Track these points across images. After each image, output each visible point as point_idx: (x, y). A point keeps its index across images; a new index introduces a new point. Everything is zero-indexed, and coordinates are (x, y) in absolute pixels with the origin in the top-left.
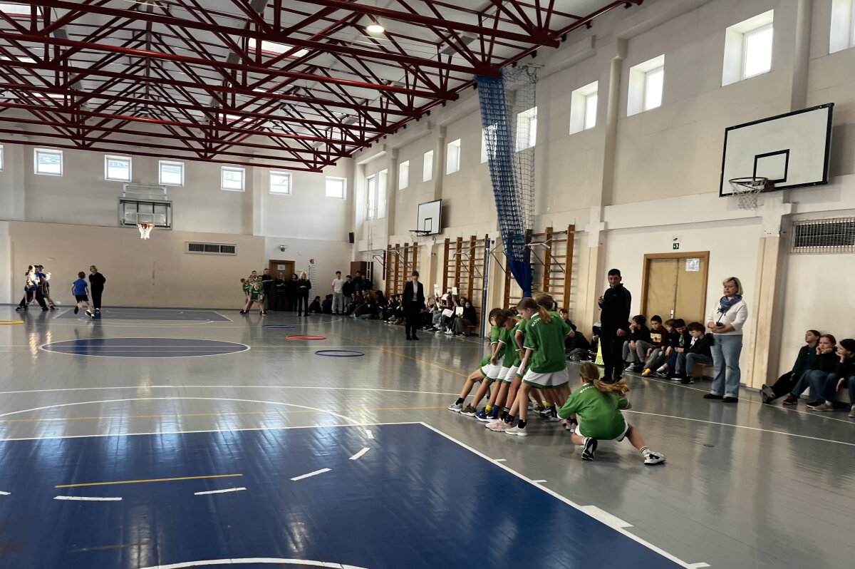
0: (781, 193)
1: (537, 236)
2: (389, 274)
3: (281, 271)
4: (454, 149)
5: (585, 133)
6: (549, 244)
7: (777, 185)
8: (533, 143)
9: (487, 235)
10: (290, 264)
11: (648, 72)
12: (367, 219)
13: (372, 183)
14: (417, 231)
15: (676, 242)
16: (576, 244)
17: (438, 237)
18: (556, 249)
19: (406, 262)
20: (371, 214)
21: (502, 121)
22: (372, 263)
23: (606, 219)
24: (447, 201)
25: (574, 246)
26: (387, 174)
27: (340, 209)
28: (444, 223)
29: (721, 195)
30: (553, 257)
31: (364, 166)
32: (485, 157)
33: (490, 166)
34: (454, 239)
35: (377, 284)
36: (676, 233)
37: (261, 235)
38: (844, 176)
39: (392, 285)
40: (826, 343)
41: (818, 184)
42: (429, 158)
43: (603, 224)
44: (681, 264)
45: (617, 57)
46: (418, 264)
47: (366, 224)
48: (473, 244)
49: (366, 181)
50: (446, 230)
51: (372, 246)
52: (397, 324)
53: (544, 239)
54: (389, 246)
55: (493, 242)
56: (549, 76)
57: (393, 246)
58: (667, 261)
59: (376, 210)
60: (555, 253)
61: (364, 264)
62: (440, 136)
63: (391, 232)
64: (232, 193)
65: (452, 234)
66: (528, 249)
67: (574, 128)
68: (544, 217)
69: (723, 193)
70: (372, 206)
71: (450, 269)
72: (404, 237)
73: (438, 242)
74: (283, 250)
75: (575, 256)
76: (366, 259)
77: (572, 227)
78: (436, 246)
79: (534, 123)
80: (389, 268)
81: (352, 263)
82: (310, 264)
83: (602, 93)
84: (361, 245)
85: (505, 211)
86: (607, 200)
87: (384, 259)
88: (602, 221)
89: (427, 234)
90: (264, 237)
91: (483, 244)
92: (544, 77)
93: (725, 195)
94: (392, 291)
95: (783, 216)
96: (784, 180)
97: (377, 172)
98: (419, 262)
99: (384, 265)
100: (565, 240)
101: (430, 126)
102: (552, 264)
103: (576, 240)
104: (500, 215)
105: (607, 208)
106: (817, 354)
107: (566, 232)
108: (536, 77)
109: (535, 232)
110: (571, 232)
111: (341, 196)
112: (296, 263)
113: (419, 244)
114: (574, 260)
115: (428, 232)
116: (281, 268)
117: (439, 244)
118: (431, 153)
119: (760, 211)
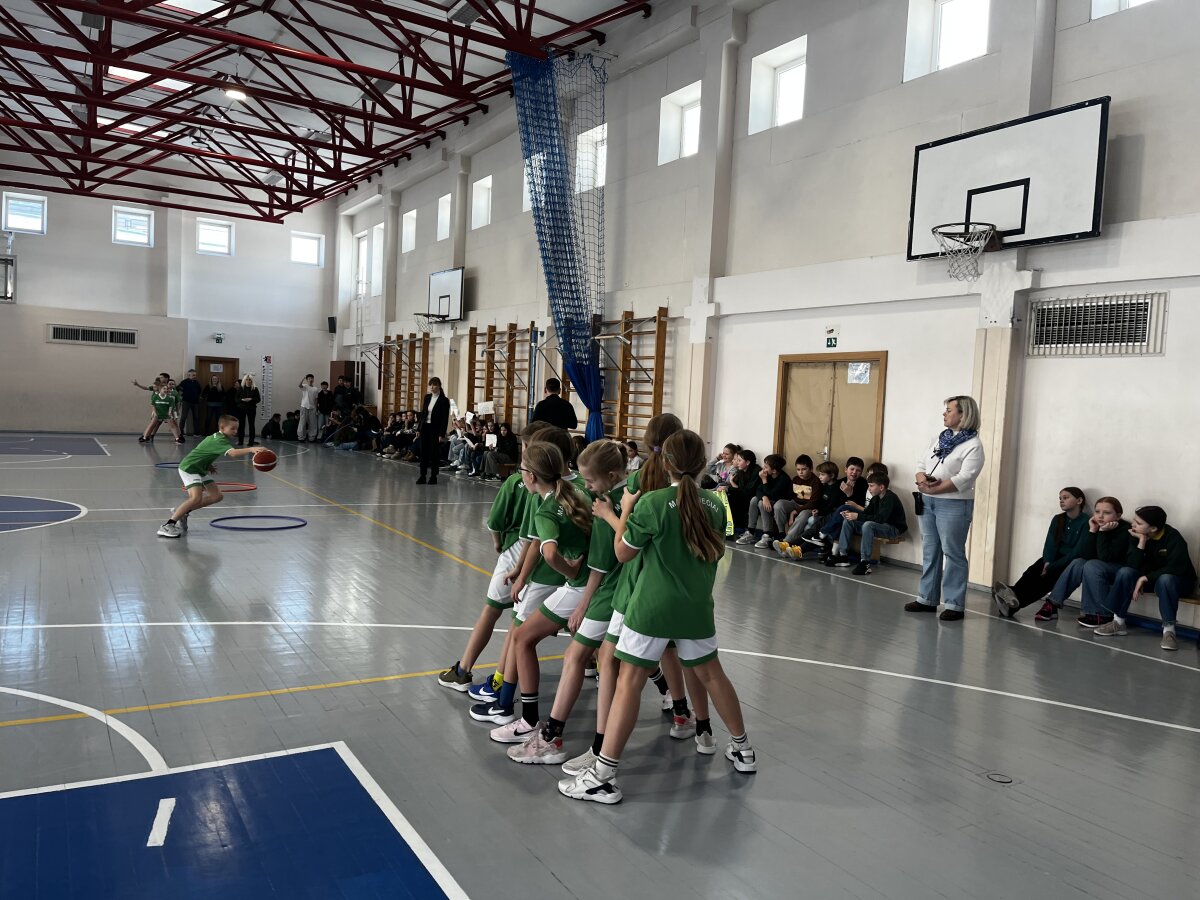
0: (1013, 254)
1: (609, 324)
2: (387, 380)
3: (215, 374)
4: (482, 190)
5: (681, 163)
6: (629, 336)
7: (1008, 239)
8: (601, 182)
9: (533, 323)
10: (232, 364)
11: (780, 66)
12: (357, 297)
13: (364, 244)
14: (428, 316)
15: (831, 336)
16: (671, 339)
17: (459, 325)
18: (638, 346)
19: (412, 363)
20: (362, 290)
21: (553, 146)
22: (363, 364)
23: (718, 298)
24: (474, 271)
25: (667, 341)
26: (385, 230)
27: (314, 281)
28: (468, 302)
29: (910, 257)
30: (634, 358)
31: (351, 218)
32: (528, 205)
33: (535, 216)
34: (483, 329)
35: (371, 395)
36: (830, 321)
37: (182, 316)
38: (1126, 224)
39: (392, 396)
40: (1108, 513)
41: (1084, 236)
42: (445, 205)
43: (713, 306)
44: (839, 371)
45: (732, 39)
46: (430, 367)
47: (354, 304)
48: (512, 336)
49: (355, 241)
50: (472, 314)
51: (363, 337)
52: (396, 458)
53: (620, 329)
54: (388, 338)
55: (542, 333)
56: (625, 74)
57: (394, 338)
58: (816, 366)
59: (369, 283)
60: (638, 352)
61: (350, 365)
62: (461, 172)
63: (390, 316)
64: (131, 249)
65: (480, 320)
66: (596, 346)
67: (665, 156)
68: (619, 295)
69: (913, 254)
70: (363, 277)
71: (478, 374)
72: (408, 326)
73: (459, 332)
74: (219, 340)
75: (669, 358)
76: (354, 357)
77: (663, 311)
78: (456, 339)
79: (603, 151)
80: (387, 371)
81: (332, 362)
82: (264, 363)
83: (708, 102)
84: (348, 337)
85: (560, 283)
86: (719, 268)
87: (380, 359)
88: (711, 301)
89: (443, 320)
90: (186, 321)
91: (528, 337)
92: (619, 77)
93: (917, 257)
94: (392, 407)
95: (1017, 292)
96: (1021, 231)
97: (370, 226)
98: (433, 363)
99: (380, 367)
100: (653, 332)
101: (446, 156)
102: (633, 370)
103: (670, 332)
104: (551, 289)
105: (719, 281)
106: (1091, 530)
107: (653, 319)
108: (605, 74)
109: (606, 319)
110: (663, 319)
111: (315, 262)
112: (240, 361)
113: (431, 336)
114: (667, 364)
115: (444, 317)
116: (214, 368)
117: (462, 336)
118: (448, 197)
119: (976, 284)
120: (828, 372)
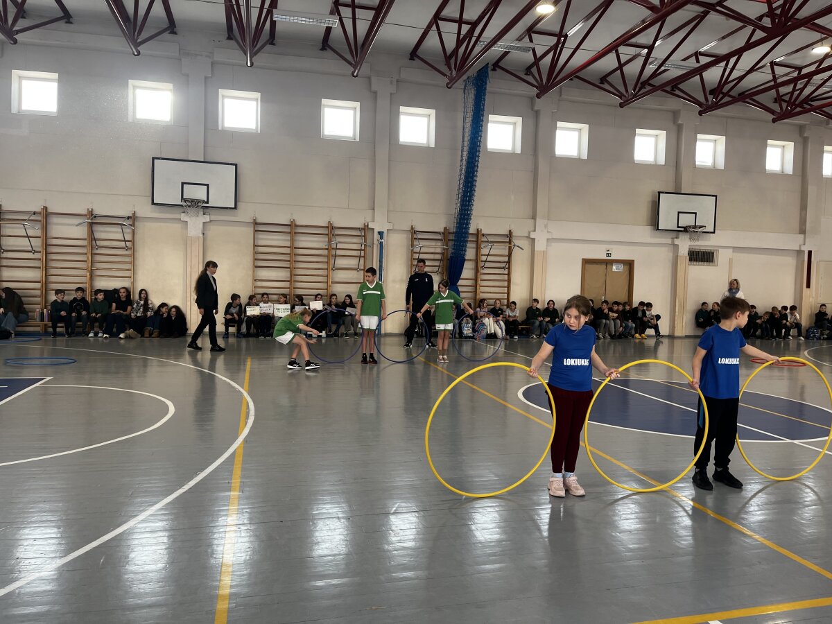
0: (688, 234)
9: (366, 224)
15: (609, 252)
17: (214, 211)
28: (237, 195)
30: (484, 255)
36: (609, 247)
41: (711, 232)
44: (609, 266)
53: (474, 238)
55: (380, 232)
58: (597, 264)
60: (488, 252)
69: (659, 228)
73: (212, 218)
77: (511, 232)
78: (207, 223)
88: (548, 231)
91: (355, 233)
93: (661, 230)
95: (689, 245)
100: (503, 242)
102: (483, 261)
110: (512, 236)
118: (166, 86)
119: (677, 242)
120: (604, 266)
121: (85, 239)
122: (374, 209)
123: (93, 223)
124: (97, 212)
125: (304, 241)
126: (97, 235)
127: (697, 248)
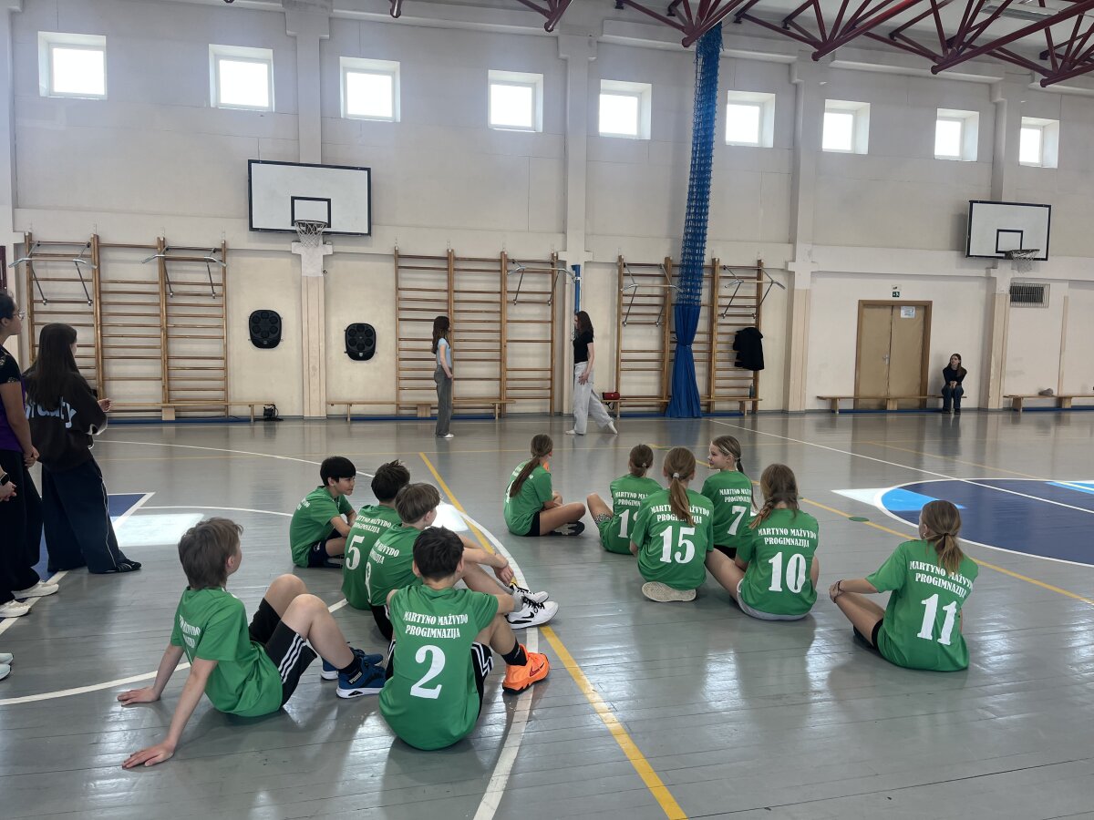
15: (897, 291)
29: (968, 255)
30: (724, 297)
36: (896, 282)
41: (1043, 259)
44: (895, 311)
58: (880, 307)
69: (971, 254)
77: (759, 262)
88: (812, 261)
93: (973, 256)
100: (751, 278)
110: (761, 268)
119: (994, 273)
120: (888, 311)
121: (157, 283)
122: (564, 232)
123: (166, 259)
124: (172, 242)
125: (466, 282)
126: (173, 277)
127: (1020, 283)
